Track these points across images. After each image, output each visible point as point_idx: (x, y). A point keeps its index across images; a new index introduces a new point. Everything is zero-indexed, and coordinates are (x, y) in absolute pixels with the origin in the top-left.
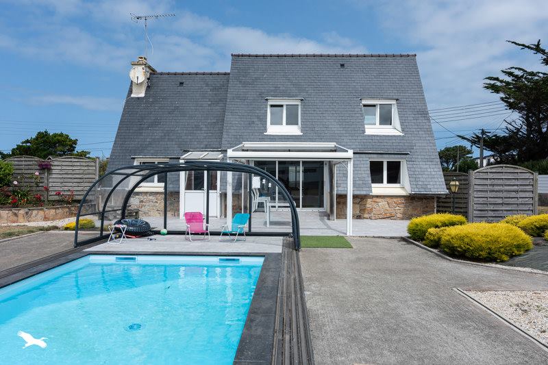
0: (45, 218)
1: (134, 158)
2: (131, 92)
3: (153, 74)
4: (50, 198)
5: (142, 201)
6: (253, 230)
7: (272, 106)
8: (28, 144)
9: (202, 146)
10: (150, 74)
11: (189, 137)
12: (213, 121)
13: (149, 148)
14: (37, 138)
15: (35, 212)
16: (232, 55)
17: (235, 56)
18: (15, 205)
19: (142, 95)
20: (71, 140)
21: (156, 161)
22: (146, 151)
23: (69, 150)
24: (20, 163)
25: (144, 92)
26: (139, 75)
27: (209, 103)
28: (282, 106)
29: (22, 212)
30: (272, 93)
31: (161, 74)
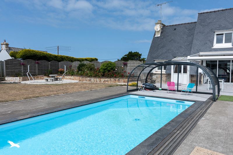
0: (124, 82)
1: (155, 61)
2: (155, 35)
3: (164, 27)
4: (127, 75)
5: (157, 77)
6: (198, 91)
7: (217, 35)
8: (126, 56)
9: (182, 55)
10: (163, 27)
11: (177, 51)
12: (188, 44)
13: (161, 57)
14: (128, 54)
15: (121, 80)
16: (198, 14)
17: (200, 14)
18: (116, 77)
19: (159, 36)
20: (139, 54)
21: (163, 61)
22: (159, 58)
23: (139, 58)
24: (118, 63)
25: (160, 34)
26: (158, 28)
27: (187, 36)
28: (223, 34)
29: (117, 79)
30: (218, 29)
31: (167, 26)
